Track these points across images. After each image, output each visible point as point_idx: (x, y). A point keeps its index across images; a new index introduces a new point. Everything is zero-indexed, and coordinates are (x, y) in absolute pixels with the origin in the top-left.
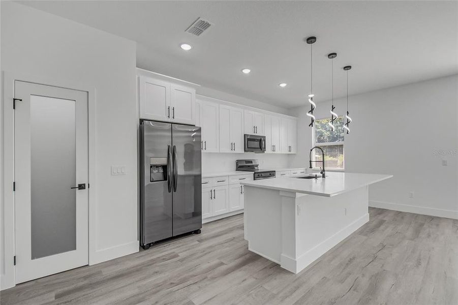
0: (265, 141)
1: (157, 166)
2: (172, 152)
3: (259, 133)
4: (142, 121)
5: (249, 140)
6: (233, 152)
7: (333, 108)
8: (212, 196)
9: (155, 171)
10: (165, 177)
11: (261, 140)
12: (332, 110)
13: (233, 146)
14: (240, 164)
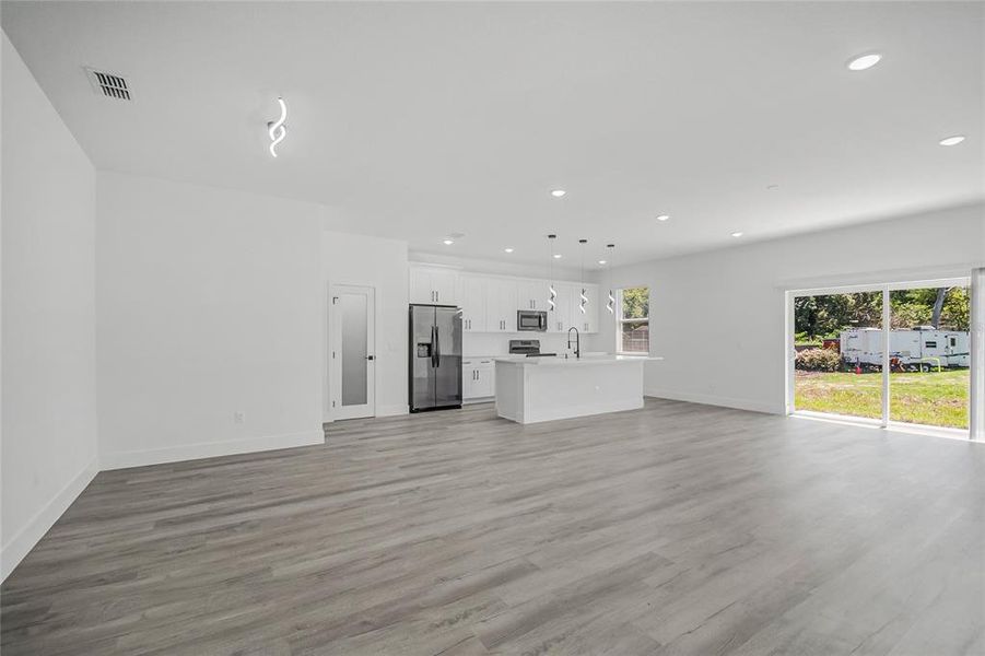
0: (545, 317)
1: (423, 345)
2: (435, 333)
3: (538, 308)
4: (411, 306)
5: (522, 317)
6: (503, 331)
8: (475, 375)
9: (421, 348)
10: (429, 354)
11: (540, 316)
13: (502, 324)
14: (514, 346)
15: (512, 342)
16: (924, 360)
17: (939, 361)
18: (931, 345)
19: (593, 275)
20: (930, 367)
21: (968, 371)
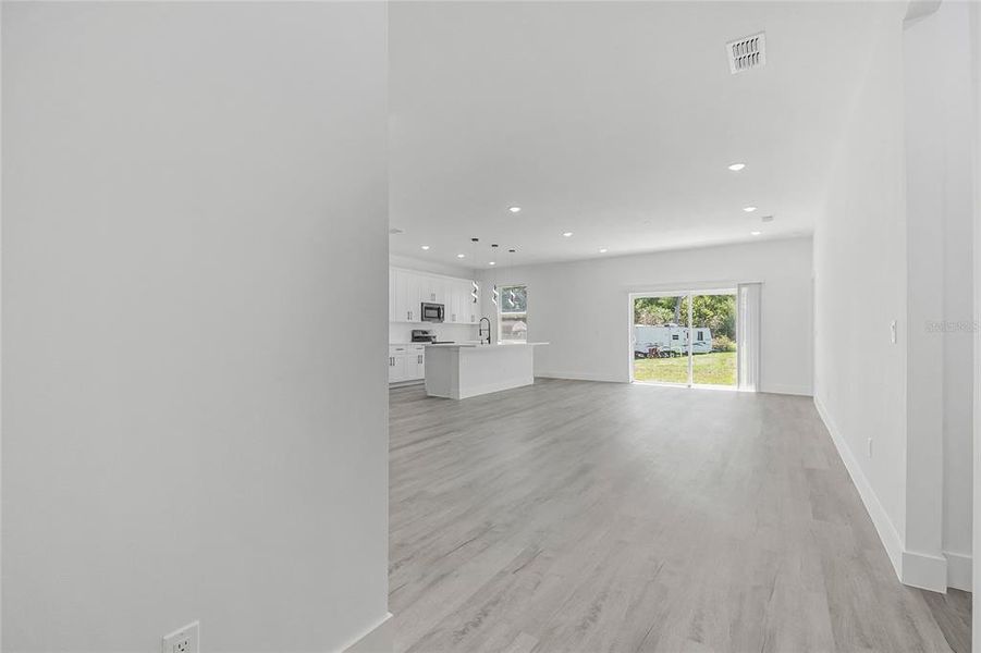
0: (443, 309)
3: (440, 301)
5: (426, 308)
6: (410, 321)
8: (392, 363)
11: (439, 308)
13: (409, 315)
14: (416, 335)
15: (414, 332)
16: (672, 349)
17: (681, 350)
18: (676, 337)
19: (475, 273)
20: (676, 354)
21: (736, 354)
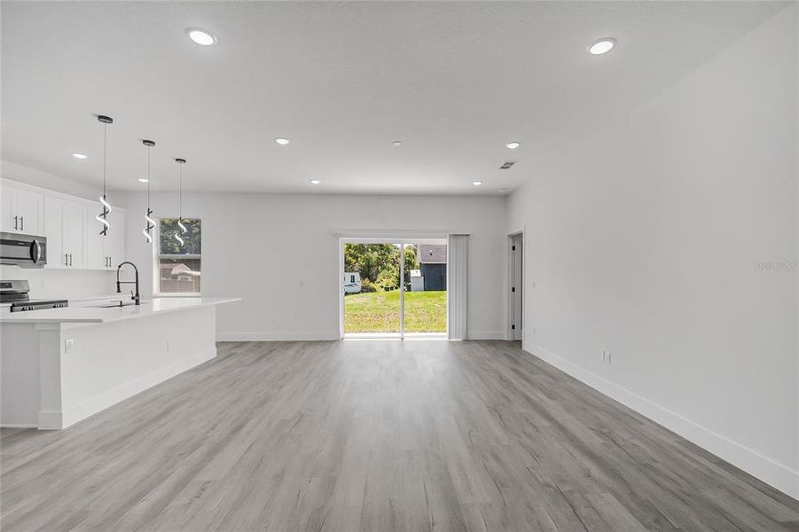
0: (43, 245)
3: (30, 230)
7: (149, 213)
11: (33, 243)
12: (148, 215)
